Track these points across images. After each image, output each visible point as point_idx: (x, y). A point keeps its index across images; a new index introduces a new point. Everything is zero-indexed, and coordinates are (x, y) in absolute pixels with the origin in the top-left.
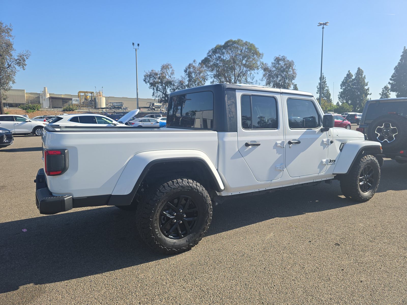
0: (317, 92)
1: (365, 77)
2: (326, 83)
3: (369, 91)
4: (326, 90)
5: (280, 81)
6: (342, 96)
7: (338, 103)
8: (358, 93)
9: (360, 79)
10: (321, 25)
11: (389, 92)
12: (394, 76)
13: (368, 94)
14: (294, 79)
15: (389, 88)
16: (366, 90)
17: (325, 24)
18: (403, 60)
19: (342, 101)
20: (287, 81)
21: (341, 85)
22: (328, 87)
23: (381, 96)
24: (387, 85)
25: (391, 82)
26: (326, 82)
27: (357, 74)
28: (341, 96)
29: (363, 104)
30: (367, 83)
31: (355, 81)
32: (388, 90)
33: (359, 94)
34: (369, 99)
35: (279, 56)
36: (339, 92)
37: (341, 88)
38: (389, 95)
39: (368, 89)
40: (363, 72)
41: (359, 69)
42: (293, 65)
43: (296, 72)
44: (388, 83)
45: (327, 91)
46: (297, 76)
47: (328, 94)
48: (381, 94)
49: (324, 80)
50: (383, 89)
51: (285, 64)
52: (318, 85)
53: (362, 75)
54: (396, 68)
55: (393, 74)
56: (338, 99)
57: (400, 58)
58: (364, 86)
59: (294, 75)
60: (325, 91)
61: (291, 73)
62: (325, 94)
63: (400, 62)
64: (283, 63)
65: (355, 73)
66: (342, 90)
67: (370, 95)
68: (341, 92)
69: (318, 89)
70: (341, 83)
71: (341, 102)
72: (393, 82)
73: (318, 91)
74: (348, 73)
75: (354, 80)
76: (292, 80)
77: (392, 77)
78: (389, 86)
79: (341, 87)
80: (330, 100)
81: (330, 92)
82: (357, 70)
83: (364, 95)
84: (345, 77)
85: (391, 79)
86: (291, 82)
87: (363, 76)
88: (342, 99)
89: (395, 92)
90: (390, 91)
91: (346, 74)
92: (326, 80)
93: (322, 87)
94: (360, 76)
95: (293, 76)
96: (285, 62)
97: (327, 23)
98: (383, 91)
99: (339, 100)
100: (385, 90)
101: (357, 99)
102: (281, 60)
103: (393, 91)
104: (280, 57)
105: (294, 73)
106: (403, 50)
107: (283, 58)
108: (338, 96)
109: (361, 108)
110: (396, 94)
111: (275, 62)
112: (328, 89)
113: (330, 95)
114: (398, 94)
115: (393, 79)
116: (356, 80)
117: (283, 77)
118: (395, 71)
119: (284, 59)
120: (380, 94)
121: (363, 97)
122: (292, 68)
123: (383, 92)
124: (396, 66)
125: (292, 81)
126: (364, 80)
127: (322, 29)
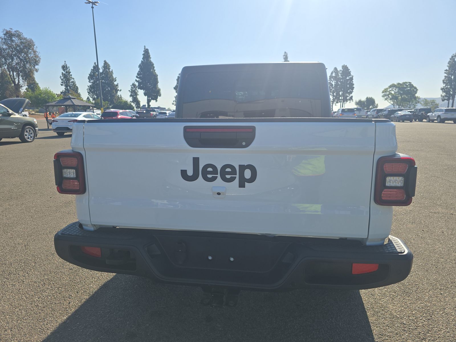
0: (62, 84)
1: (112, 71)
2: (71, 74)
3: (118, 87)
4: (72, 82)
5: (17, 64)
6: (92, 90)
7: (88, 98)
8: (108, 88)
9: (108, 73)
10: (89, 3)
11: (137, 90)
12: (139, 74)
13: (118, 90)
14: (37, 65)
15: (136, 85)
16: (115, 86)
17: (94, 3)
18: (145, 59)
19: (93, 96)
20: (28, 66)
21: (88, 78)
22: (74, 79)
23: (130, 93)
24: (134, 83)
25: (138, 79)
26: (70, 72)
27: (104, 67)
28: (90, 91)
29: (115, 100)
30: (115, 78)
31: (103, 75)
32: (136, 87)
33: (110, 89)
34: (120, 95)
35: (11, 30)
36: (88, 86)
37: (89, 82)
38: (138, 93)
39: (117, 85)
40: (110, 66)
41: (105, 61)
42: (33, 46)
43: (39, 56)
44: (135, 80)
45: (73, 84)
46: (41, 61)
47: (75, 87)
48: (131, 91)
49: (68, 70)
50: (131, 86)
51: (21, 43)
52: (62, 76)
53: (109, 69)
54: (140, 66)
55: (138, 72)
56: (88, 93)
57: (142, 56)
58: (113, 81)
59: (37, 59)
60: (71, 84)
61: (31, 55)
62: (72, 87)
63: (143, 60)
64: (18, 40)
65: (102, 66)
66: (91, 84)
67: (120, 91)
68: (90, 85)
69: (62, 80)
70: (89, 75)
71: (91, 97)
72: (139, 79)
73: (62, 82)
74: (94, 65)
75: (102, 73)
76: (34, 64)
77: (138, 74)
78: (137, 84)
79: (89, 80)
80: (78, 94)
81: (77, 85)
82: (104, 63)
83: (114, 91)
84: (92, 70)
85: (137, 77)
86: (34, 68)
87: (111, 70)
88: (92, 94)
89: (143, 90)
90: (137, 88)
91: (93, 66)
92: (70, 70)
93: (66, 78)
94: (108, 70)
95: (35, 60)
96: (21, 40)
97: (96, 3)
98: (132, 87)
99: (89, 95)
100: (134, 87)
101: (108, 95)
102: (14, 35)
103: (141, 89)
104: (13, 31)
105: (37, 56)
106: (143, 50)
107: (17, 34)
108: (87, 90)
109: (114, 104)
110: (144, 92)
111: (6, 37)
112: (74, 81)
113: (77, 88)
114: (145, 92)
115: (139, 76)
116: (105, 74)
117: (21, 60)
118: (140, 69)
119: (19, 36)
120: (129, 91)
121: (113, 93)
122: (33, 49)
123: (132, 89)
124: (140, 65)
125: (35, 66)
126: (112, 75)
127: (92, 9)
